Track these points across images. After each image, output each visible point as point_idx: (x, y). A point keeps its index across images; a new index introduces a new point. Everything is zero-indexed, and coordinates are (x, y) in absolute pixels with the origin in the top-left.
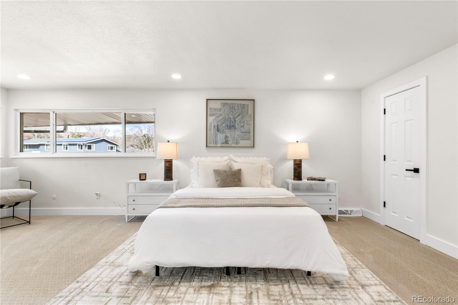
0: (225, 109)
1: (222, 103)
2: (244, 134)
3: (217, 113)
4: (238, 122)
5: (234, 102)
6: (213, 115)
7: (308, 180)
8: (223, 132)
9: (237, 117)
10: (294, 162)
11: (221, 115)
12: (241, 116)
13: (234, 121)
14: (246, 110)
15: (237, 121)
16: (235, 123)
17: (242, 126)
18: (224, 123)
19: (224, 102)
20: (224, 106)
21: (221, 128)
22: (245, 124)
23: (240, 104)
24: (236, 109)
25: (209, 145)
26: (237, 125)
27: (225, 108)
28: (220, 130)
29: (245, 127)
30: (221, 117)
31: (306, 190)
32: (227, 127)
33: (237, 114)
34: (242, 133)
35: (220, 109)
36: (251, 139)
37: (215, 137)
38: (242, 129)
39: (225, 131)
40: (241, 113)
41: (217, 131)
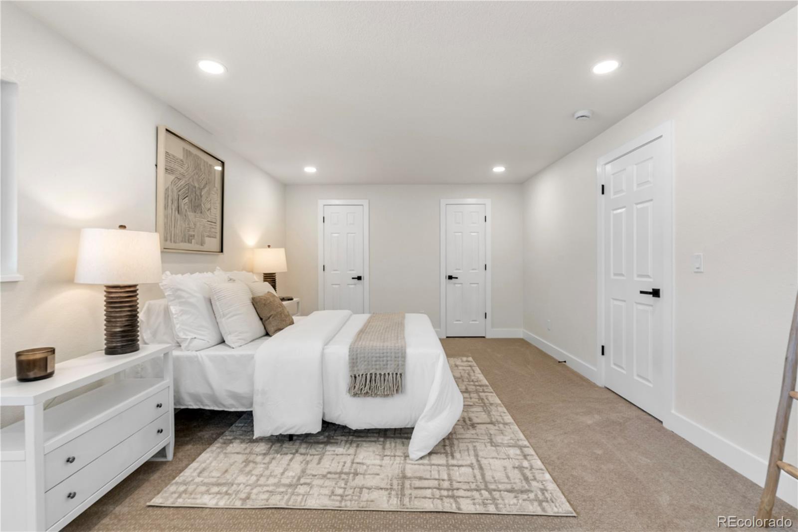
0: (189, 165)
1: (184, 149)
2: (210, 226)
3: (177, 169)
4: (205, 199)
5: (200, 155)
6: (172, 171)
8: (185, 216)
9: (203, 187)
11: (183, 175)
12: (207, 188)
13: (199, 196)
14: (213, 179)
15: (203, 197)
16: (201, 200)
17: (209, 210)
18: (187, 196)
19: (187, 148)
20: (187, 158)
21: (183, 205)
22: (212, 208)
24: (202, 170)
26: (202, 205)
27: (189, 162)
28: (181, 209)
30: (182, 182)
32: (192, 206)
33: (203, 183)
34: (208, 222)
35: (182, 161)
36: (217, 236)
37: (173, 226)
38: (208, 215)
39: (189, 213)
40: (207, 182)
41: (177, 212)
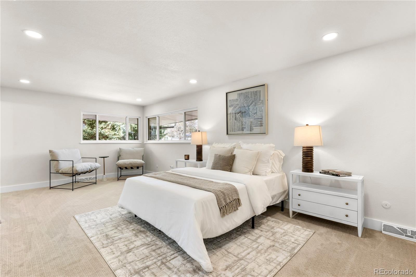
0: (241, 99)
1: (238, 94)
2: (257, 121)
3: (234, 104)
4: (252, 109)
5: (248, 91)
6: (232, 106)
7: (320, 173)
8: (239, 120)
9: (251, 104)
10: (303, 149)
11: (238, 105)
12: (254, 103)
13: (248, 109)
14: (258, 97)
15: (250, 109)
16: (249, 111)
17: (255, 113)
19: (240, 93)
20: (240, 97)
21: (238, 116)
22: (258, 112)
23: (253, 92)
24: (250, 97)
25: (229, 133)
26: (250, 113)
27: (241, 97)
28: (237, 118)
29: (257, 113)
30: (238, 107)
31: (330, 186)
33: (251, 102)
34: (255, 120)
35: (237, 99)
36: (263, 125)
37: (233, 125)
38: (255, 116)
39: (241, 119)
40: (254, 101)
41: (235, 120)
